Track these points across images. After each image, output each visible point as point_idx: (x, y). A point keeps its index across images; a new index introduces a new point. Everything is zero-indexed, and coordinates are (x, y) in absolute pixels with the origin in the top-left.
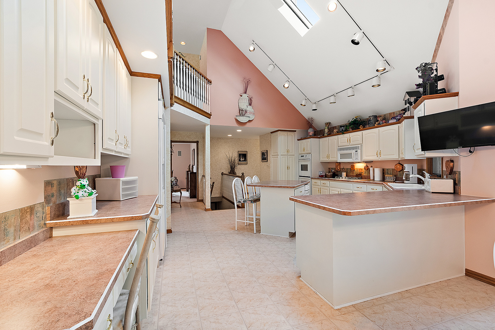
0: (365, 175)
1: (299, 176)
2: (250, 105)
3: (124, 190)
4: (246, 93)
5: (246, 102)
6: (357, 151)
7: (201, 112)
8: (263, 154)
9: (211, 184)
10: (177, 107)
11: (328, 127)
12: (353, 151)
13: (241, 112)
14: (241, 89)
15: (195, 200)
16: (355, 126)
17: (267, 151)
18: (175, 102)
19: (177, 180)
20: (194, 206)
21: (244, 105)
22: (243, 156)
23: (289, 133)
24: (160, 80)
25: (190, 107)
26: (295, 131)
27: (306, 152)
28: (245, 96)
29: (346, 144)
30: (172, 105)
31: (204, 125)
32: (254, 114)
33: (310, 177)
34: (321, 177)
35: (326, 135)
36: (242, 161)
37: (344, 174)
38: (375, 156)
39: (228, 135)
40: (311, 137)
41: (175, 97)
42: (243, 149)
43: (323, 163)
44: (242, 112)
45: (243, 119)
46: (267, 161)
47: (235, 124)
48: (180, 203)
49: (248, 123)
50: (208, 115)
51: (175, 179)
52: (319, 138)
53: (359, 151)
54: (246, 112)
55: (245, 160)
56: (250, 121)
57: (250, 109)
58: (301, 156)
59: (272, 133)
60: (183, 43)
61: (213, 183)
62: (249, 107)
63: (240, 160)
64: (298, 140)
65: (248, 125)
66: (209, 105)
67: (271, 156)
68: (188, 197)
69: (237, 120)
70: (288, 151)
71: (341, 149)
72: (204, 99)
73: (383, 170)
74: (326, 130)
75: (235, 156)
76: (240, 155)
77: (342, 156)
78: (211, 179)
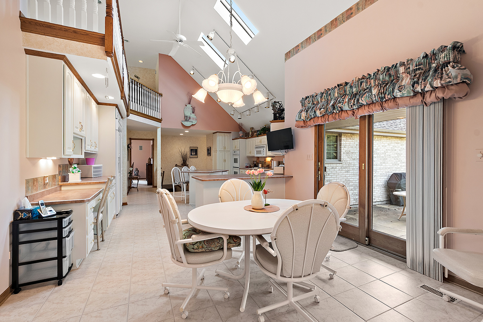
1: (233, 167)
2: (193, 113)
3: (94, 172)
4: (190, 104)
5: (189, 110)
7: (152, 119)
8: (208, 150)
9: (161, 173)
10: (132, 117)
11: (252, 131)
12: (262, 149)
13: (186, 118)
14: (186, 101)
15: (152, 186)
16: (264, 132)
17: (210, 147)
18: (130, 113)
19: (138, 171)
20: (149, 190)
21: (189, 113)
22: (194, 151)
23: (225, 134)
24: (117, 106)
25: (143, 116)
26: (231, 133)
27: (237, 149)
28: (189, 106)
29: (259, 144)
30: (128, 116)
31: (156, 129)
32: (196, 120)
33: (239, 168)
34: (247, 167)
35: (250, 136)
36: (193, 155)
37: (260, 165)
39: (180, 134)
40: (241, 138)
41: (130, 110)
42: (194, 145)
43: (249, 158)
44: (187, 118)
45: (187, 124)
46: (211, 155)
47: (181, 128)
48: (137, 188)
49: (191, 127)
50: (159, 121)
51: (136, 170)
52: (246, 139)
53: (265, 149)
54: (190, 118)
55: (196, 154)
56: (193, 125)
57: (193, 116)
58: (234, 152)
59: (213, 133)
60: (141, 61)
61: (164, 172)
62: (192, 114)
63: (191, 155)
64: (233, 139)
65: (192, 128)
66: (160, 113)
67: (213, 152)
68: (146, 185)
69: (182, 124)
70: (225, 148)
71: (257, 148)
72: (156, 109)
73: (279, 162)
74: (250, 133)
75: (187, 151)
76: (192, 150)
77: (257, 152)
78: (161, 169)
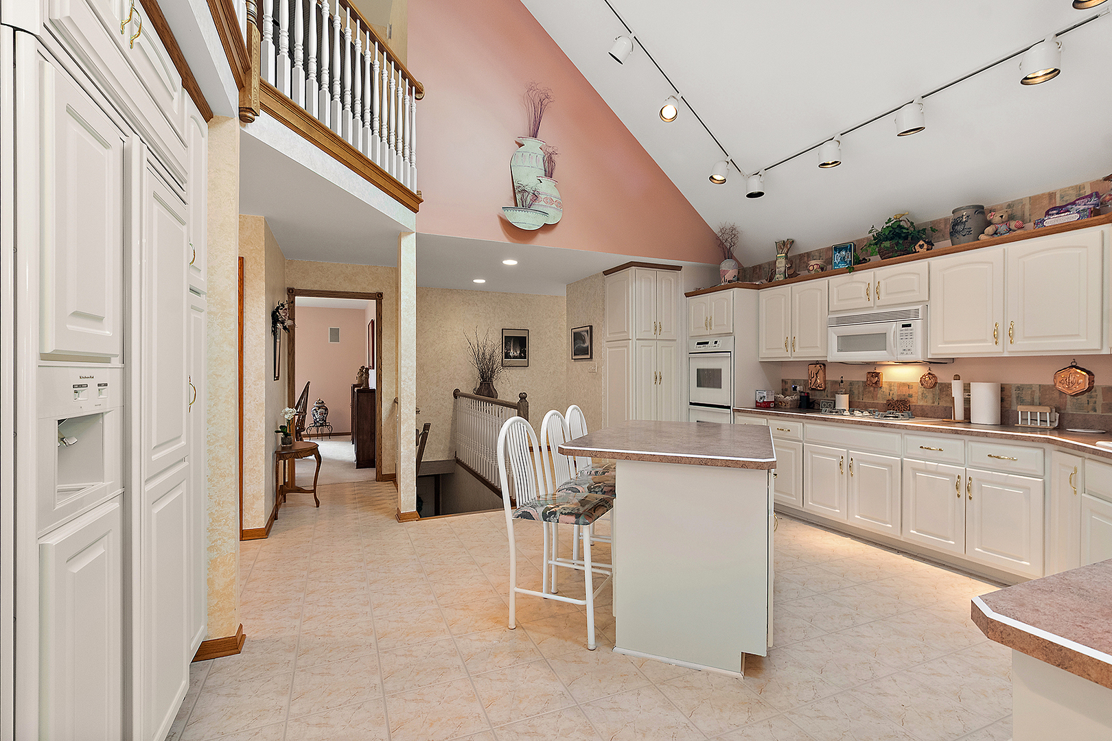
0: (921, 403)
1: (691, 404)
2: (549, 174)
4: (535, 135)
5: (534, 164)
6: (910, 325)
7: (381, 181)
8: (577, 337)
9: (417, 430)
11: (786, 254)
12: (894, 328)
13: (519, 196)
14: (521, 123)
17: (591, 327)
18: (264, 107)
19: (326, 409)
20: (366, 502)
21: (530, 175)
22: (517, 344)
23: (660, 272)
25: (337, 150)
26: (678, 268)
27: (715, 330)
28: (532, 145)
29: (865, 303)
30: (246, 115)
31: (397, 234)
32: (560, 204)
33: (729, 407)
34: (763, 406)
35: (779, 277)
36: (515, 357)
37: (843, 401)
38: (985, 341)
39: (475, 281)
40: (730, 285)
41: (264, 85)
42: (515, 324)
43: (770, 366)
44: (522, 197)
45: (526, 220)
46: (591, 357)
47: (500, 237)
48: (314, 491)
49: (541, 236)
50: (411, 200)
51: (319, 408)
52: (758, 288)
53: (917, 325)
54: (536, 197)
55: (523, 355)
56: (547, 228)
57: (547, 188)
58: (698, 344)
59: (606, 273)
61: (427, 427)
62: (544, 180)
63: (507, 356)
64: (687, 295)
65: (542, 241)
66: (414, 166)
67: (605, 344)
69: (505, 222)
70: (658, 328)
71: (841, 321)
72: (396, 141)
73: (1003, 389)
74: (781, 265)
75: (494, 342)
76: (507, 340)
77: (847, 342)
78: (418, 412)
